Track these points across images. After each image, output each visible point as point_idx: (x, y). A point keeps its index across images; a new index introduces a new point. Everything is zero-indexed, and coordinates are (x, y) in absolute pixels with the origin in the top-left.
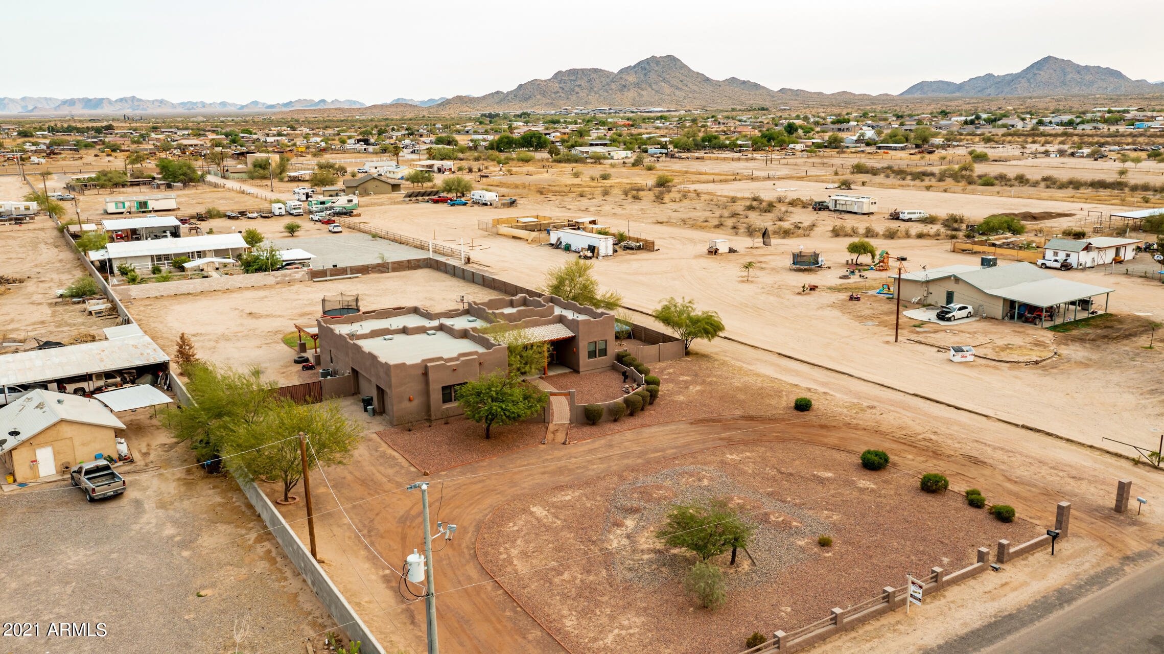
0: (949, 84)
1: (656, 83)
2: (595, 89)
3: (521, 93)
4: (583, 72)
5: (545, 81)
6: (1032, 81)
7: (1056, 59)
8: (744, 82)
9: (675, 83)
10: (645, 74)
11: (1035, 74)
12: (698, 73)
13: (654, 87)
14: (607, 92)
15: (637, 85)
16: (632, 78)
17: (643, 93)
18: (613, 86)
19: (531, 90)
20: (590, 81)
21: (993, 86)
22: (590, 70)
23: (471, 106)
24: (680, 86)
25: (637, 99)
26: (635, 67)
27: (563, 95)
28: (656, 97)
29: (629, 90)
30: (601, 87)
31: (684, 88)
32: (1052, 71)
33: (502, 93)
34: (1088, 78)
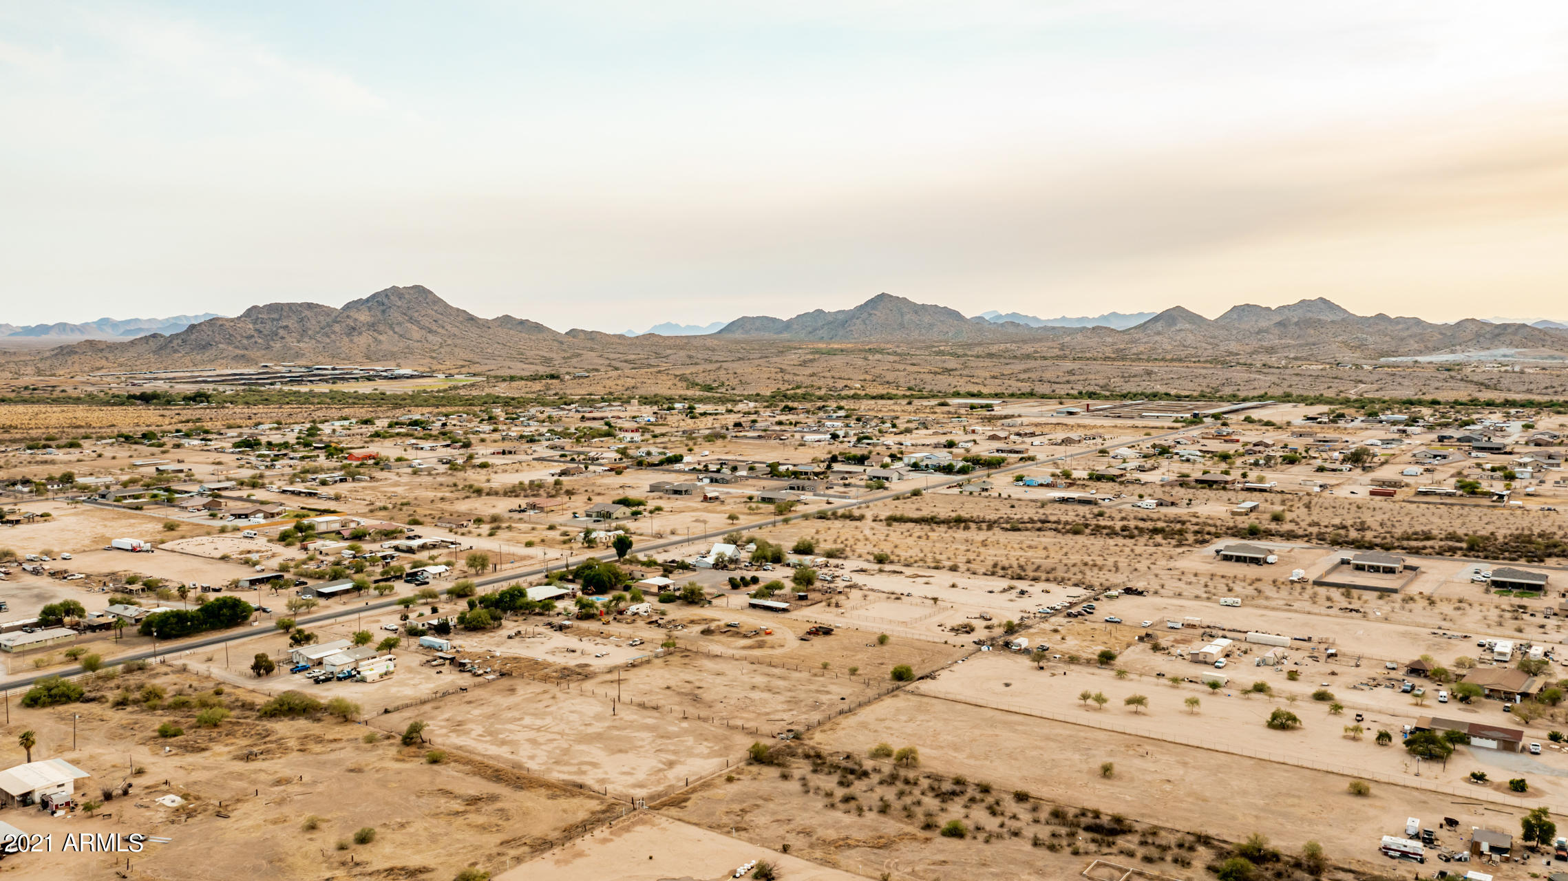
0: (774, 320)
1: (399, 324)
2: (310, 333)
3: (193, 337)
4: (290, 308)
5: (232, 320)
6: (867, 322)
7: (891, 296)
8: (522, 323)
9: (427, 324)
10: (384, 311)
11: (870, 314)
12: (458, 310)
13: (396, 330)
14: (329, 337)
15: (372, 326)
16: (364, 317)
17: (381, 337)
18: (337, 328)
19: (210, 333)
20: (302, 320)
21: (826, 328)
22: (301, 305)
23: (111, 356)
24: (434, 328)
25: (373, 348)
26: (368, 300)
27: (260, 341)
28: (401, 344)
29: (360, 334)
30: (318, 329)
31: (440, 330)
32: (888, 311)
33: (162, 336)
34: (927, 319)
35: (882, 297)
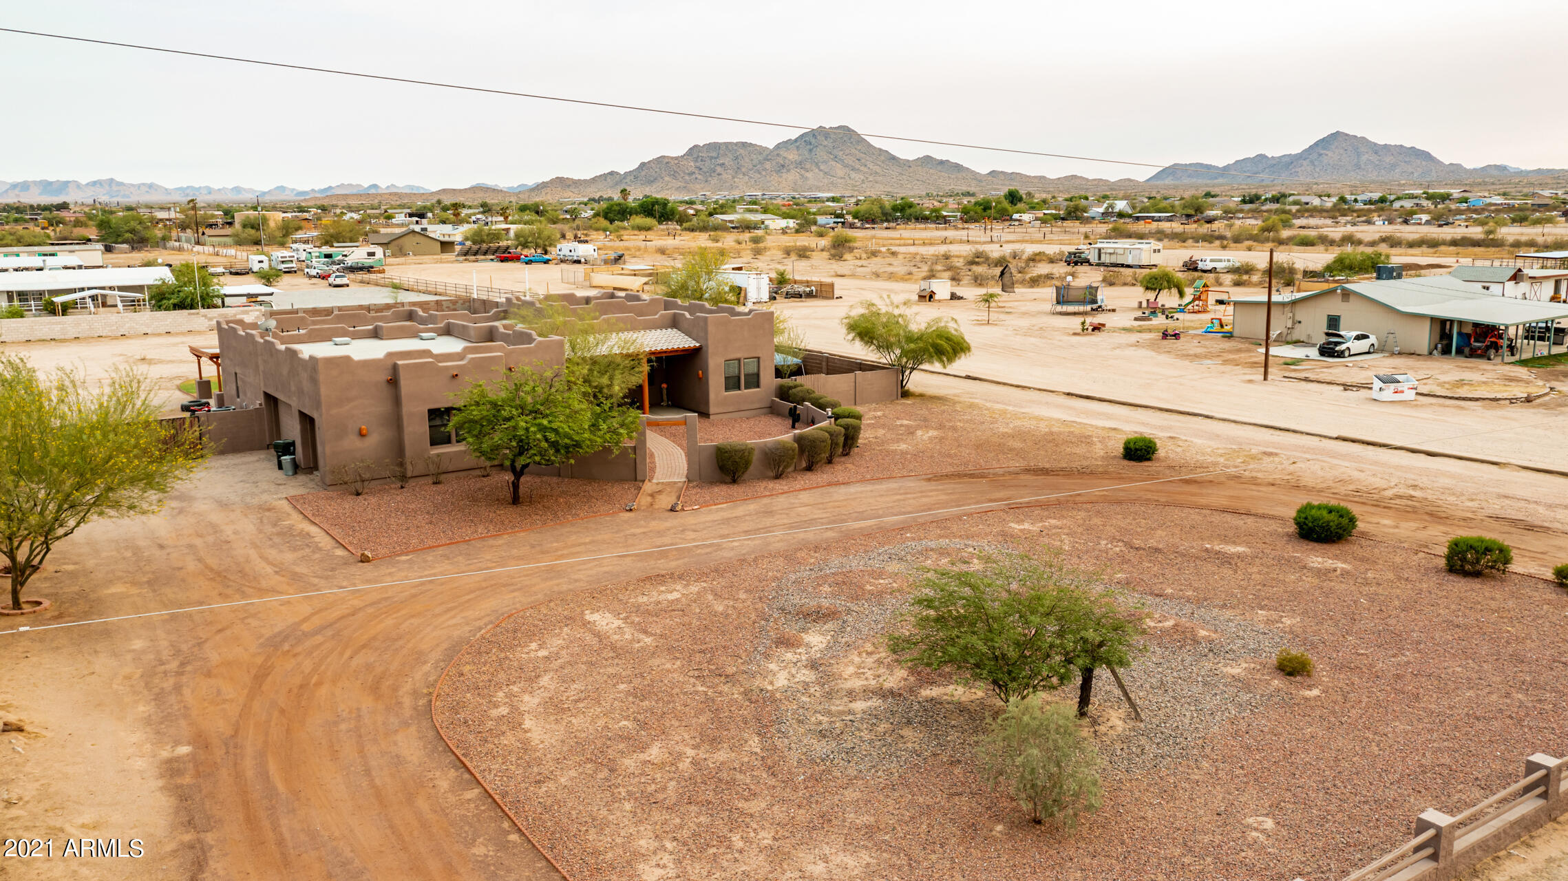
0: (1209, 167)
1: (825, 162)
2: (743, 170)
3: (643, 173)
4: (727, 147)
5: (676, 158)
6: (1316, 163)
7: (1347, 135)
8: (942, 162)
9: (851, 163)
10: (811, 150)
11: (1321, 155)
12: (880, 150)
13: (822, 167)
14: (760, 173)
15: (800, 164)
16: (792, 156)
17: (807, 175)
18: (768, 165)
19: (658, 170)
20: (737, 158)
21: (1267, 170)
22: (736, 144)
23: (576, 191)
24: (857, 166)
25: (800, 182)
26: (796, 140)
27: (699, 177)
28: (826, 181)
29: (788, 171)
30: (751, 167)
31: (862, 168)
32: (1342, 151)
33: (617, 173)
34: (1389, 159)
35: (1336, 136)
